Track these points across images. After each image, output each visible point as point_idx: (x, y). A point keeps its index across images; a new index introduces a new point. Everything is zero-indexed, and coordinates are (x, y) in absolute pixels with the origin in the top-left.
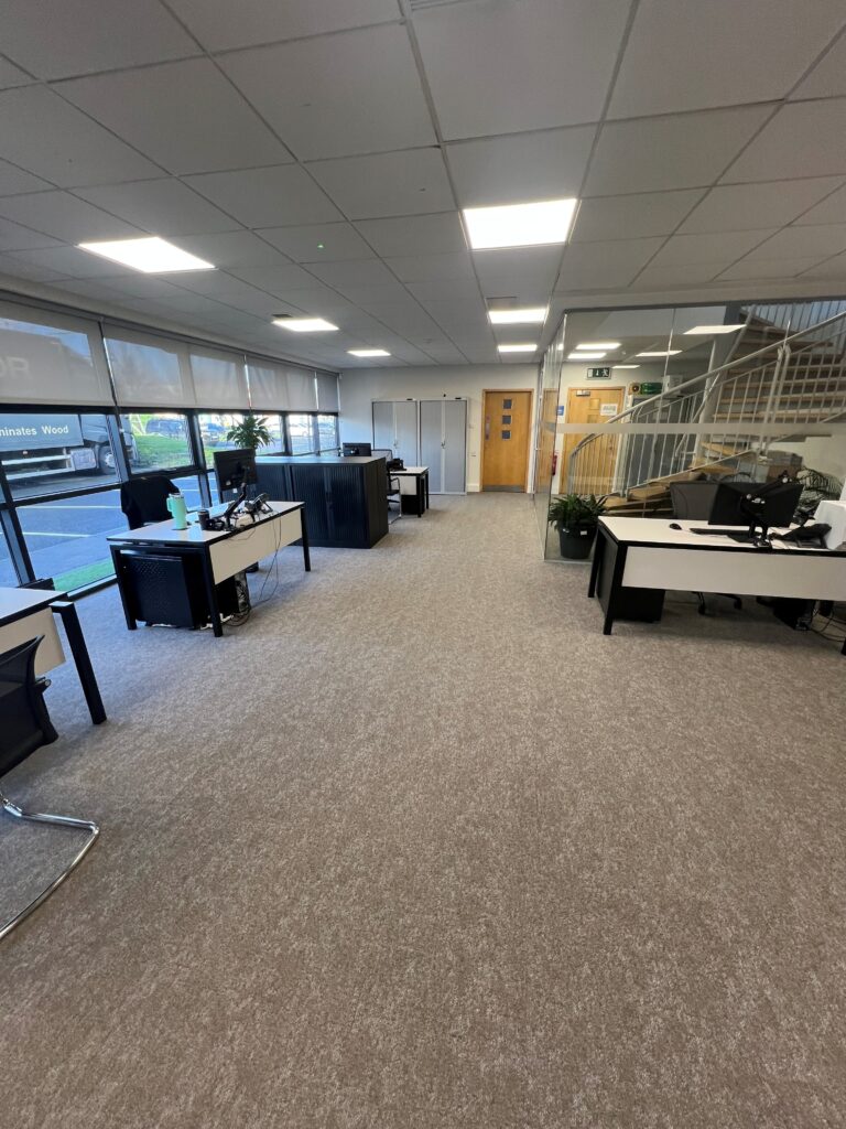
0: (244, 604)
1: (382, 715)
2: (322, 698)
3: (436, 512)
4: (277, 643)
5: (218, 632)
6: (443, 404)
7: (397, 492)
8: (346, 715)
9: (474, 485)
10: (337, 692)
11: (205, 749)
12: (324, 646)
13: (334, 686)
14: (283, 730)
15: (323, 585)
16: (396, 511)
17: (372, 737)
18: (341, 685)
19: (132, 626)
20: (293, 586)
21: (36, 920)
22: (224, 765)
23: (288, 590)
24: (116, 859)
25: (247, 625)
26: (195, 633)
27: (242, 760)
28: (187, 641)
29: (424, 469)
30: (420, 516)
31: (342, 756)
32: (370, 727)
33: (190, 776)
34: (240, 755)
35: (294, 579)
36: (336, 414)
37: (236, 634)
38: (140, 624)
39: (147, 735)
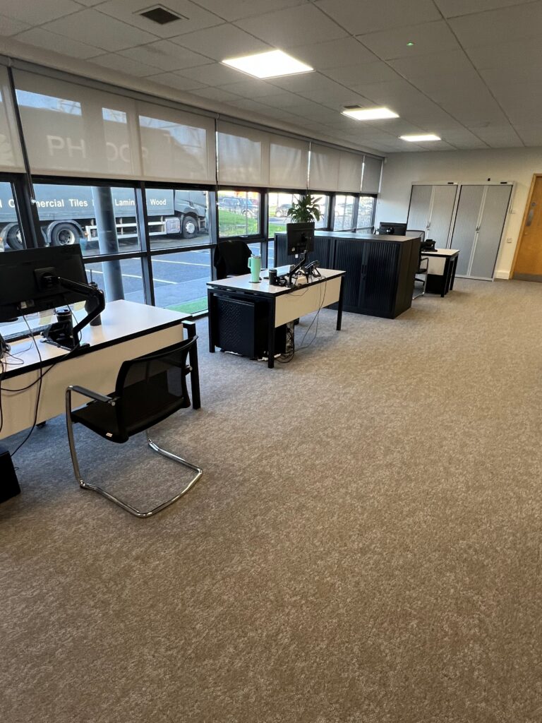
0: (289, 347)
1: (399, 452)
2: (349, 428)
3: (460, 294)
4: (314, 380)
5: (271, 365)
6: (486, 189)
7: (424, 271)
8: (369, 444)
9: (504, 271)
10: (361, 426)
11: (265, 441)
12: (352, 391)
13: (359, 421)
14: (319, 442)
15: (351, 343)
16: (420, 289)
17: (390, 465)
18: (365, 421)
19: (212, 350)
20: (327, 340)
21: (172, 510)
22: (278, 455)
23: (322, 342)
24: (213, 492)
25: (291, 364)
26: (254, 362)
27: (290, 455)
28: (249, 367)
29: (456, 251)
30: (442, 296)
31: (365, 471)
32: (388, 457)
33: (256, 456)
34: (289, 452)
35: (327, 335)
36: (375, 196)
37: (283, 369)
38: (218, 349)
39: (226, 423)
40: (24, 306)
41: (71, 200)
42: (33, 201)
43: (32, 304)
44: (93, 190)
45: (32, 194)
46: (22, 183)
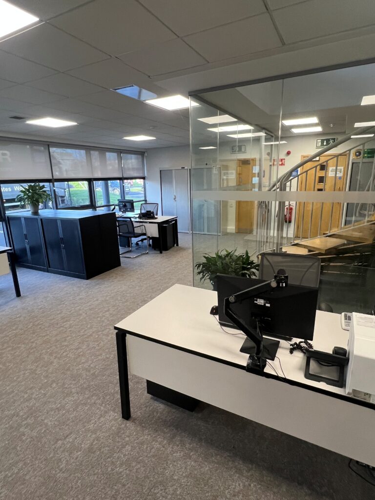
3: (182, 248)
6: (205, 170)
9: (231, 228)
36: (144, 178)
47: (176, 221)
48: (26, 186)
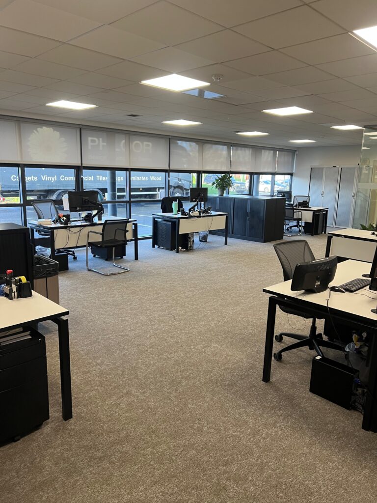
0: (190, 247)
5: (177, 252)
6: (356, 170)
15: (226, 249)
19: (154, 247)
20: (215, 247)
23: (212, 248)
25: (188, 252)
26: (171, 251)
28: (167, 252)
30: (313, 236)
36: (291, 174)
37: (182, 253)
38: (156, 246)
40: (78, 209)
41: (98, 176)
42: (82, 177)
43: (80, 209)
44: (108, 172)
45: (82, 174)
46: (78, 170)
47: (327, 211)
48: (220, 176)
